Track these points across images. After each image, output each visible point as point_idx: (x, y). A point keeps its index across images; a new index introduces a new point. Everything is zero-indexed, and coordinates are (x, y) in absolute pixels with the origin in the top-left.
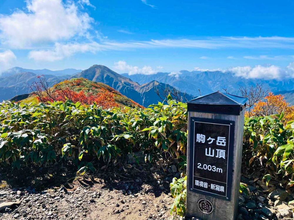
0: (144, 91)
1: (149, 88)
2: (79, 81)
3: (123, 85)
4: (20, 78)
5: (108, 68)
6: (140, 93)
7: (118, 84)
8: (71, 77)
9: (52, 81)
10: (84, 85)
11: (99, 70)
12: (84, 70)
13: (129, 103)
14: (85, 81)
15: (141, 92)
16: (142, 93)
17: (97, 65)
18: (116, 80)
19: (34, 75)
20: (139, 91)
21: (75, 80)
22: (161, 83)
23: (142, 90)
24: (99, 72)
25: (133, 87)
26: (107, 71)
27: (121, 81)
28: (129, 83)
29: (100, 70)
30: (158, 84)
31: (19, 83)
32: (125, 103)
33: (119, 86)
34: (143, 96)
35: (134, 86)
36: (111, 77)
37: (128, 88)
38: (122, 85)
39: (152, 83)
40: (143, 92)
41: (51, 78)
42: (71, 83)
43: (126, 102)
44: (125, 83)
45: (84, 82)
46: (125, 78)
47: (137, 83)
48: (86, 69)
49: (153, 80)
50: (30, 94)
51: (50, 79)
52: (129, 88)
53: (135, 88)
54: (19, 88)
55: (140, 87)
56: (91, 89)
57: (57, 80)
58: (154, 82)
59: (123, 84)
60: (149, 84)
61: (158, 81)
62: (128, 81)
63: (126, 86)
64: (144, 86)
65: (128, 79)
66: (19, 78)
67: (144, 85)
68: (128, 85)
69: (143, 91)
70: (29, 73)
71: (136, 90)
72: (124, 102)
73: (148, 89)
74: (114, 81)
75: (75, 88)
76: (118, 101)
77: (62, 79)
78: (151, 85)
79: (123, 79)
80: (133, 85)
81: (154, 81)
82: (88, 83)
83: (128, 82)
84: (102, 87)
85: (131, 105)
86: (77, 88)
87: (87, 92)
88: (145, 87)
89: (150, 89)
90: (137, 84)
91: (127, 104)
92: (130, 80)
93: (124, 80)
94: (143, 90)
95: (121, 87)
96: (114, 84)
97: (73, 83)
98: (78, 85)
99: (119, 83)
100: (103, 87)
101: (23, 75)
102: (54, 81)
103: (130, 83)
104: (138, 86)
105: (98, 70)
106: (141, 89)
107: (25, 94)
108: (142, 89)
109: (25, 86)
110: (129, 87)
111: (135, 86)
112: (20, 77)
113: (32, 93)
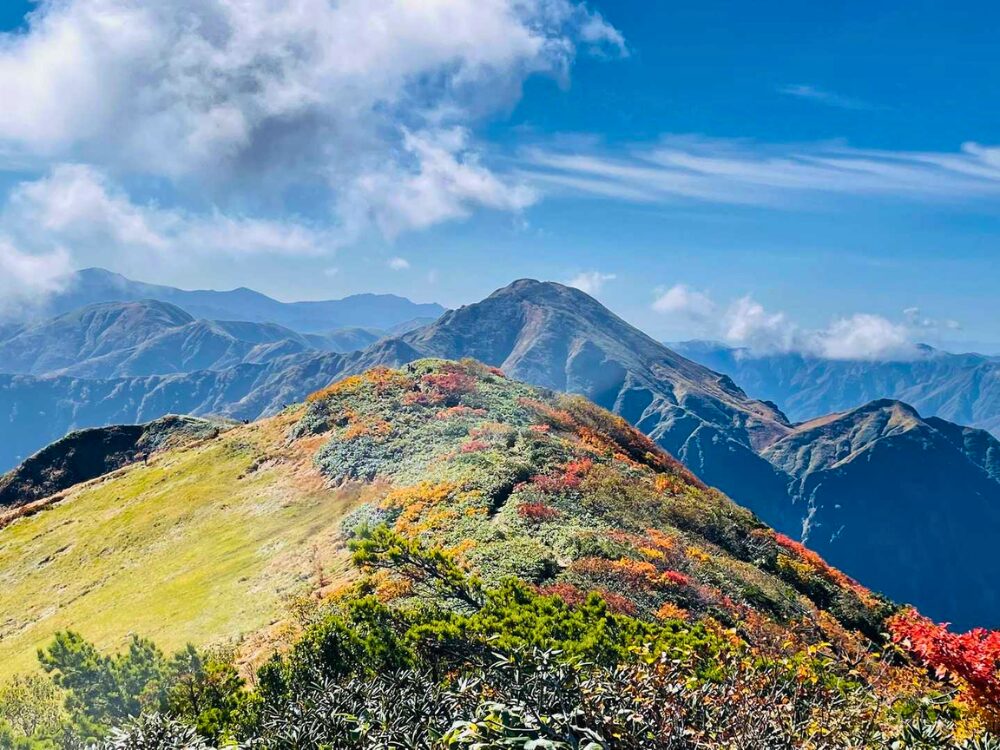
0: (812, 465)
1: (847, 443)
2: (457, 380)
3: (681, 412)
4: (105, 333)
5: (595, 303)
6: (784, 473)
7: (649, 408)
8: (380, 342)
9: (271, 361)
10: (479, 406)
11: (546, 312)
12: (455, 307)
13: (758, 541)
14: (489, 381)
15: (791, 467)
16: (798, 473)
17: (531, 281)
18: (643, 381)
19: (180, 317)
20: (784, 460)
21: (430, 370)
22: (935, 422)
23: (800, 454)
24: (544, 324)
25: (742, 433)
26: (587, 318)
27: (672, 387)
28: (717, 403)
29: (551, 314)
30: (910, 424)
31: (96, 359)
32: (735, 543)
33: (656, 418)
34: (807, 494)
35: (749, 424)
36: (608, 358)
37: (707, 433)
38: (671, 415)
39: (873, 416)
40: (808, 471)
41: (267, 341)
42: (409, 388)
43: (742, 534)
44: (691, 401)
45: (484, 387)
46: (694, 372)
47: (769, 404)
48: (468, 304)
49: (882, 394)
50: (148, 428)
51: (263, 350)
52: (715, 439)
53: (752, 439)
54: (92, 385)
55: (792, 433)
56: (528, 436)
57: (299, 357)
58: (886, 410)
59: (683, 407)
60: (847, 423)
61: (914, 405)
62: (712, 388)
63: (698, 423)
64: (817, 433)
65: (713, 374)
66: (99, 333)
67: (819, 423)
68: (707, 414)
69: (806, 465)
70: (156, 304)
71: (764, 452)
72: (729, 532)
73: (843, 455)
74: (628, 385)
75: (428, 417)
76: (684, 524)
77: (325, 353)
78: (866, 425)
79: (686, 375)
80: (744, 417)
81: (888, 403)
82: (503, 395)
83: (716, 397)
84: (583, 424)
85: (772, 561)
86: (443, 419)
87: (500, 447)
88: (823, 441)
89: (854, 454)
90: (768, 416)
91: (745, 549)
92: (728, 384)
93: (688, 383)
94: (808, 453)
95: (670, 422)
96: (625, 402)
97: (417, 388)
98: (451, 403)
99: (657, 397)
100: (590, 422)
101: (120, 318)
102: (279, 359)
103: (728, 401)
104: (778, 424)
105: (540, 312)
106: (795, 449)
107: (123, 427)
108: (803, 449)
109: (123, 380)
110: (714, 431)
111: (759, 427)
112: (103, 328)
113: (159, 420)
